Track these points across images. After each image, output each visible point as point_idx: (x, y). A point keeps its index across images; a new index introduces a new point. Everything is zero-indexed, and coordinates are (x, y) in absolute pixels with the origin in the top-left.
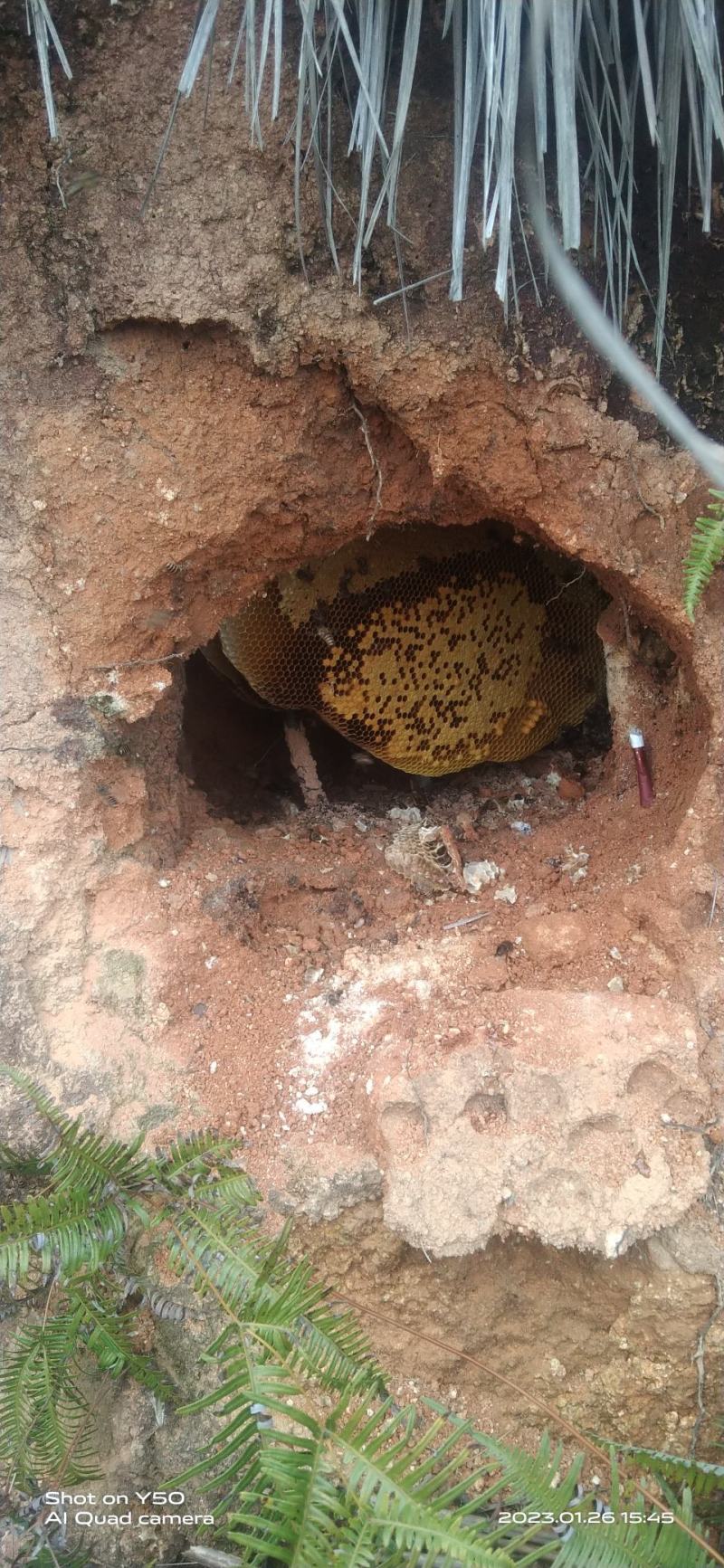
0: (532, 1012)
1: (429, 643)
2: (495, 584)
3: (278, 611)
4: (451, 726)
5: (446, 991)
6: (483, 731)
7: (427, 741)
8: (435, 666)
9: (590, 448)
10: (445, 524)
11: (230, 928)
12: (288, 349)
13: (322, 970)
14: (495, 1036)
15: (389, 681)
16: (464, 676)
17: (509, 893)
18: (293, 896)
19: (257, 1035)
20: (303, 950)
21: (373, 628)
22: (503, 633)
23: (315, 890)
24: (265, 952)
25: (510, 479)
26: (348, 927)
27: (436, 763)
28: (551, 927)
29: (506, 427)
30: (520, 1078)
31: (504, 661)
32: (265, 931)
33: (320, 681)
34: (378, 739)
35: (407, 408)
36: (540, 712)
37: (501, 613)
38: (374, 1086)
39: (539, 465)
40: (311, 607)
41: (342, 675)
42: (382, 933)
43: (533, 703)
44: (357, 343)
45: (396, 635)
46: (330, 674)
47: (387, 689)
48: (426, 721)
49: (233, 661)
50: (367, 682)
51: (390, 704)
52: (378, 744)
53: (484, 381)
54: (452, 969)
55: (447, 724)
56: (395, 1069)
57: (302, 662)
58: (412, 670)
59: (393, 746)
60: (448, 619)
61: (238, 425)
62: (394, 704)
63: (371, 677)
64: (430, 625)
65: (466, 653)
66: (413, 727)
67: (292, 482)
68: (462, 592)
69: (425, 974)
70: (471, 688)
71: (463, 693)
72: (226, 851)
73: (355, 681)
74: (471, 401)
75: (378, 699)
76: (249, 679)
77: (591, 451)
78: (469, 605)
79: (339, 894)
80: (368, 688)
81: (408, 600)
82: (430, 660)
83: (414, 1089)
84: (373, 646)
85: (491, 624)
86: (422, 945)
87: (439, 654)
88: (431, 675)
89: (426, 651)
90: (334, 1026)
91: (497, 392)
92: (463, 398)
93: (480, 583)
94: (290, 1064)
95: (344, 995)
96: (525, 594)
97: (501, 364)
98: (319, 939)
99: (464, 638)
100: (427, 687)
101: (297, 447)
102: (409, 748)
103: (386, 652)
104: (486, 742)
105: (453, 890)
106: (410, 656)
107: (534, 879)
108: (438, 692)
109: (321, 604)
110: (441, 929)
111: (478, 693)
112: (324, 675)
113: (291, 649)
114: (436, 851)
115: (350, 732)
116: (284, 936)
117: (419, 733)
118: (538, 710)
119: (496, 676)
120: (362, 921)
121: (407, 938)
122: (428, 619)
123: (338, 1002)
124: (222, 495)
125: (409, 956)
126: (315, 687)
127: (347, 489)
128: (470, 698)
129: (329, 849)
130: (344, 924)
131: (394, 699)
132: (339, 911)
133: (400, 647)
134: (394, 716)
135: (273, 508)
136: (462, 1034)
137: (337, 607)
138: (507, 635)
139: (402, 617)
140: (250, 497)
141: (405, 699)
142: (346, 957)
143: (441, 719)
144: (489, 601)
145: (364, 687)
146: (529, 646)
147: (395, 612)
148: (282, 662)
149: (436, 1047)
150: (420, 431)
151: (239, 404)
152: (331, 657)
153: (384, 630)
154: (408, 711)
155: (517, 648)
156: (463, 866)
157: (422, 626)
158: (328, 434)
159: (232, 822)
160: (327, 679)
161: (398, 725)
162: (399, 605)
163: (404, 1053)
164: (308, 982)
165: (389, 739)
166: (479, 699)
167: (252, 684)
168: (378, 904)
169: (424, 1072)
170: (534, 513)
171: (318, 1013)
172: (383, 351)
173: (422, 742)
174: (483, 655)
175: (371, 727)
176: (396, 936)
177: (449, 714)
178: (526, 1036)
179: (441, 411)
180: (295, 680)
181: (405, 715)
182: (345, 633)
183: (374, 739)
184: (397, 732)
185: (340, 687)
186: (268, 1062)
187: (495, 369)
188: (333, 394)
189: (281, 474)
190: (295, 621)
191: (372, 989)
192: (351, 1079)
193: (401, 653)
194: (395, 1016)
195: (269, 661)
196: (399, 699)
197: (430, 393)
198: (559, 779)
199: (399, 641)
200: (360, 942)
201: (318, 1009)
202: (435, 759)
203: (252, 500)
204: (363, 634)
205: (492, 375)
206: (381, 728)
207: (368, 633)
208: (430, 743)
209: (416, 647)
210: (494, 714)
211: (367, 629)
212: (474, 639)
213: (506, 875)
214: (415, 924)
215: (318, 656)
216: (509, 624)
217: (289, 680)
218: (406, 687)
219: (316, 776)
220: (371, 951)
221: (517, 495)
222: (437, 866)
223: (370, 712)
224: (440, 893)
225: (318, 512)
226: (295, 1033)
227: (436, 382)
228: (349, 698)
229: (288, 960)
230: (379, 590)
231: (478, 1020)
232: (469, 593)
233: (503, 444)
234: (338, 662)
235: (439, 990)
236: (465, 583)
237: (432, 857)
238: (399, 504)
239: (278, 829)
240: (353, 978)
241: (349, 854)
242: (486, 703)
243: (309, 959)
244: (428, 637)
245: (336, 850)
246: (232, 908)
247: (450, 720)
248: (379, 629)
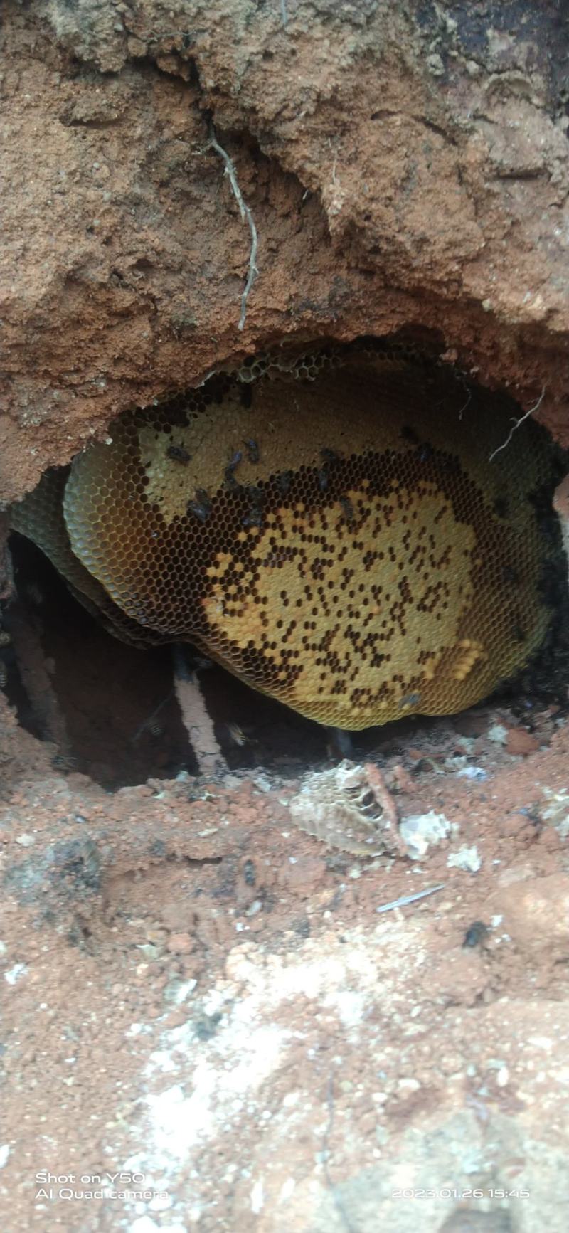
0: (545, 1043)
1: (340, 558)
2: (414, 494)
3: (144, 498)
4: (372, 664)
5: (387, 1009)
6: (410, 672)
7: (344, 681)
8: (349, 588)
9: (550, 175)
10: (350, 336)
11: (49, 917)
12: (108, 24)
13: (193, 982)
14: (483, 1092)
15: (293, 602)
16: (384, 603)
17: (468, 857)
18: (159, 871)
19: (78, 1097)
20: (168, 951)
21: (269, 533)
22: (427, 555)
23: (192, 862)
24: (107, 957)
25: (440, 226)
26: (237, 915)
27: (356, 711)
28: (546, 895)
29: (429, 150)
30: (537, 1175)
31: (429, 589)
32: (111, 924)
33: (204, 595)
34: (282, 675)
35: (286, 114)
36: (475, 654)
37: (424, 530)
38: (265, 1200)
39: (479, 202)
40: (188, 497)
41: (232, 589)
42: (288, 921)
43: (466, 643)
44: (208, 14)
45: (298, 544)
46: (217, 587)
47: (290, 614)
48: (341, 656)
49: (86, 563)
50: (265, 600)
51: (294, 631)
52: (283, 682)
53: (394, 81)
54: (394, 973)
55: (367, 662)
56: (301, 1164)
57: (179, 569)
58: (320, 590)
59: (301, 685)
60: (361, 531)
61: (40, 143)
62: (299, 631)
63: (269, 594)
64: (340, 536)
65: (385, 575)
66: (325, 662)
67: (128, 237)
68: (376, 499)
69: (352, 983)
70: (393, 618)
71: (384, 624)
72: (61, 808)
73: (250, 598)
74: (377, 109)
75: (280, 624)
76: (110, 589)
77: (553, 179)
78: (386, 516)
79: (224, 866)
80: (266, 608)
81: (311, 502)
82: (342, 579)
83: (340, 1207)
84: (270, 555)
85: (413, 541)
86: (347, 935)
87: (352, 573)
88: (345, 599)
89: (337, 567)
90: (204, 1077)
91: (414, 98)
92: (365, 101)
93: (397, 490)
94: (130, 1147)
95: (223, 1022)
96: (450, 511)
97: (417, 51)
98: (193, 934)
99: (381, 556)
100: (339, 614)
101: (131, 184)
102: (321, 690)
103: (287, 565)
104: (414, 687)
105: (386, 854)
106: (318, 570)
107: (501, 837)
108: (353, 621)
109: (202, 494)
110: (374, 911)
111: (402, 625)
112: (209, 588)
113: (163, 551)
114: (360, 799)
115: (246, 666)
116: (141, 931)
117: (333, 671)
118: (473, 651)
119: (422, 607)
120: (257, 906)
121: (323, 928)
122: (338, 528)
123: (213, 1034)
124: (18, 244)
125: (327, 953)
126: (198, 602)
127: (211, 270)
128: (392, 631)
129: (215, 807)
130: (232, 911)
131: (300, 625)
132: (224, 893)
133: (305, 560)
134: (300, 646)
135: (98, 274)
136: (423, 1090)
137: (222, 502)
138: (431, 557)
139: (305, 523)
140: (61, 251)
141: (313, 626)
142: (231, 960)
143: (359, 655)
144: (409, 514)
145: (261, 607)
146: (457, 573)
147: (296, 515)
148: (153, 566)
149: (377, 1117)
150: (307, 152)
151: (44, 115)
152: (217, 565)
153: (284, 535)
154: (318, 642)
155: (444, 575)
156: (399, 822)
157: (331, 536)
158: (179, 184)
159: (87, 778)
160: (213, 594)
161: (306, 659)
162: (300, 507)
163: (320, 1130)
164: (171, 1003)
165: (296, 677)
166: (404, 632)
167: (114, 596)
168: (281, 879)
169: (356, 1171)
170: (475, 285)
171: (180, 1055)
172: (246, 29)
173: (337, 683)
174: (405, 578)
175: (272, 659)
176: (307, 925)
177: (368, 650)
178: (541, 1090)
179: (336, 121)
180: (171, 592)
181: (314, 647)
182: (234, 536)
183: (276, 676)
184: (306, 669)
185: (230, 605)
186: (91, 1144)
187: (410, 60)
188: (182, 118)
189: (109, 221)
190: (167, 513)
191: (267, 1010)
192: (228, 1178)
193: (306, 567)
194: (304, 1057)
195: (134, 564)
196: (306, 626)
197: (317, 83)
198: (505, 733)
199: (302, 552)
200: (254, 936)
201: (181, 1048)
202: (354, 706)
203: (65, 254)
204: (258, 539)
205: (407, 73)
206: (285, 661)
207: (263, 538)
208: (347, 685)
209: (324, 562)
210: (422, 653)
211: (262, 533)
212: (393, 558)
213: (461, 833)
214: (334, 905)
215: (200, 563)
216: (433, 545)
217: (162, 591)
218: (315, 611)
219: (213, 738)
220: (270, 950)
221: (450, 254)
222: (364, 819)
223: (270, 639)
224: (369, 860)
225: (169, 294)
226: (140, 1092)
227: (326, 70)
228: (242, 620)
229: (142, 968)
230: (274, 487)
231: (451, 1061)
232: (385, 502)
233: (426, 175)
234: (227, 572)
235: (377, 1007)
236: (379, 489)
237: (354, 806)
238: (286, 297)
239: (150, 787)
240: (239, 994)
241: (241, 810)
242: (411, 637)
243: (175, 965)
244: (338, 550)
245: (224, 809)
246: (55, 887)
247: (370, 657)
248: (276, 534)
